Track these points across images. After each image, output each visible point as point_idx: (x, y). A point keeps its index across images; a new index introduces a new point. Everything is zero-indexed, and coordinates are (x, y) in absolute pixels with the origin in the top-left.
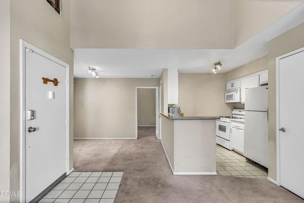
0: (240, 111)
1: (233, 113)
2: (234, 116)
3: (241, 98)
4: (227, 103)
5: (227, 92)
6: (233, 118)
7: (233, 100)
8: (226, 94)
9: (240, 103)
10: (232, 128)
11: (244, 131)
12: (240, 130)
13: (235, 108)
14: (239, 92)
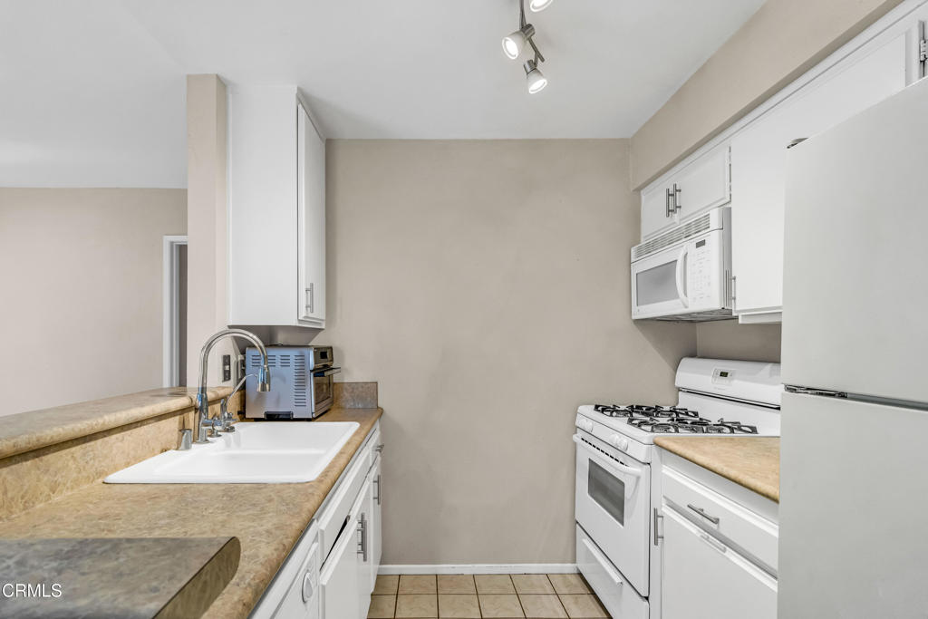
0: (724, 374)
1: (679, 383)
2: (686, 402)
3: (728, 279)
4: (642, 323)
5: (639, 254)
6: (680, 419)
7: (677, 296)
8: (637, 268)
9: (726, 316)
10: (665, 510)
11: (772, 585)
12: (730, 554)
13: (693, 355)
14: (714, 239)
